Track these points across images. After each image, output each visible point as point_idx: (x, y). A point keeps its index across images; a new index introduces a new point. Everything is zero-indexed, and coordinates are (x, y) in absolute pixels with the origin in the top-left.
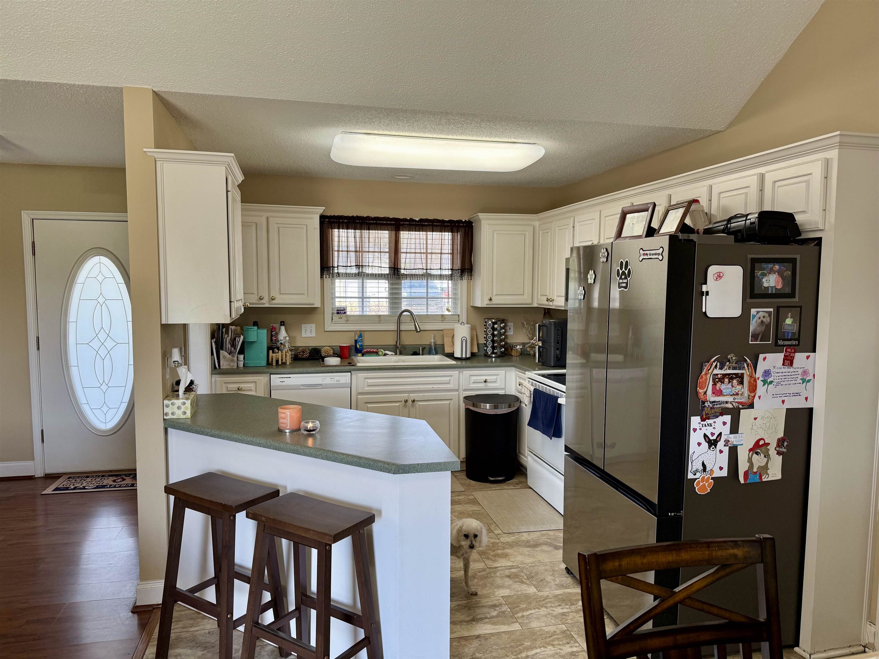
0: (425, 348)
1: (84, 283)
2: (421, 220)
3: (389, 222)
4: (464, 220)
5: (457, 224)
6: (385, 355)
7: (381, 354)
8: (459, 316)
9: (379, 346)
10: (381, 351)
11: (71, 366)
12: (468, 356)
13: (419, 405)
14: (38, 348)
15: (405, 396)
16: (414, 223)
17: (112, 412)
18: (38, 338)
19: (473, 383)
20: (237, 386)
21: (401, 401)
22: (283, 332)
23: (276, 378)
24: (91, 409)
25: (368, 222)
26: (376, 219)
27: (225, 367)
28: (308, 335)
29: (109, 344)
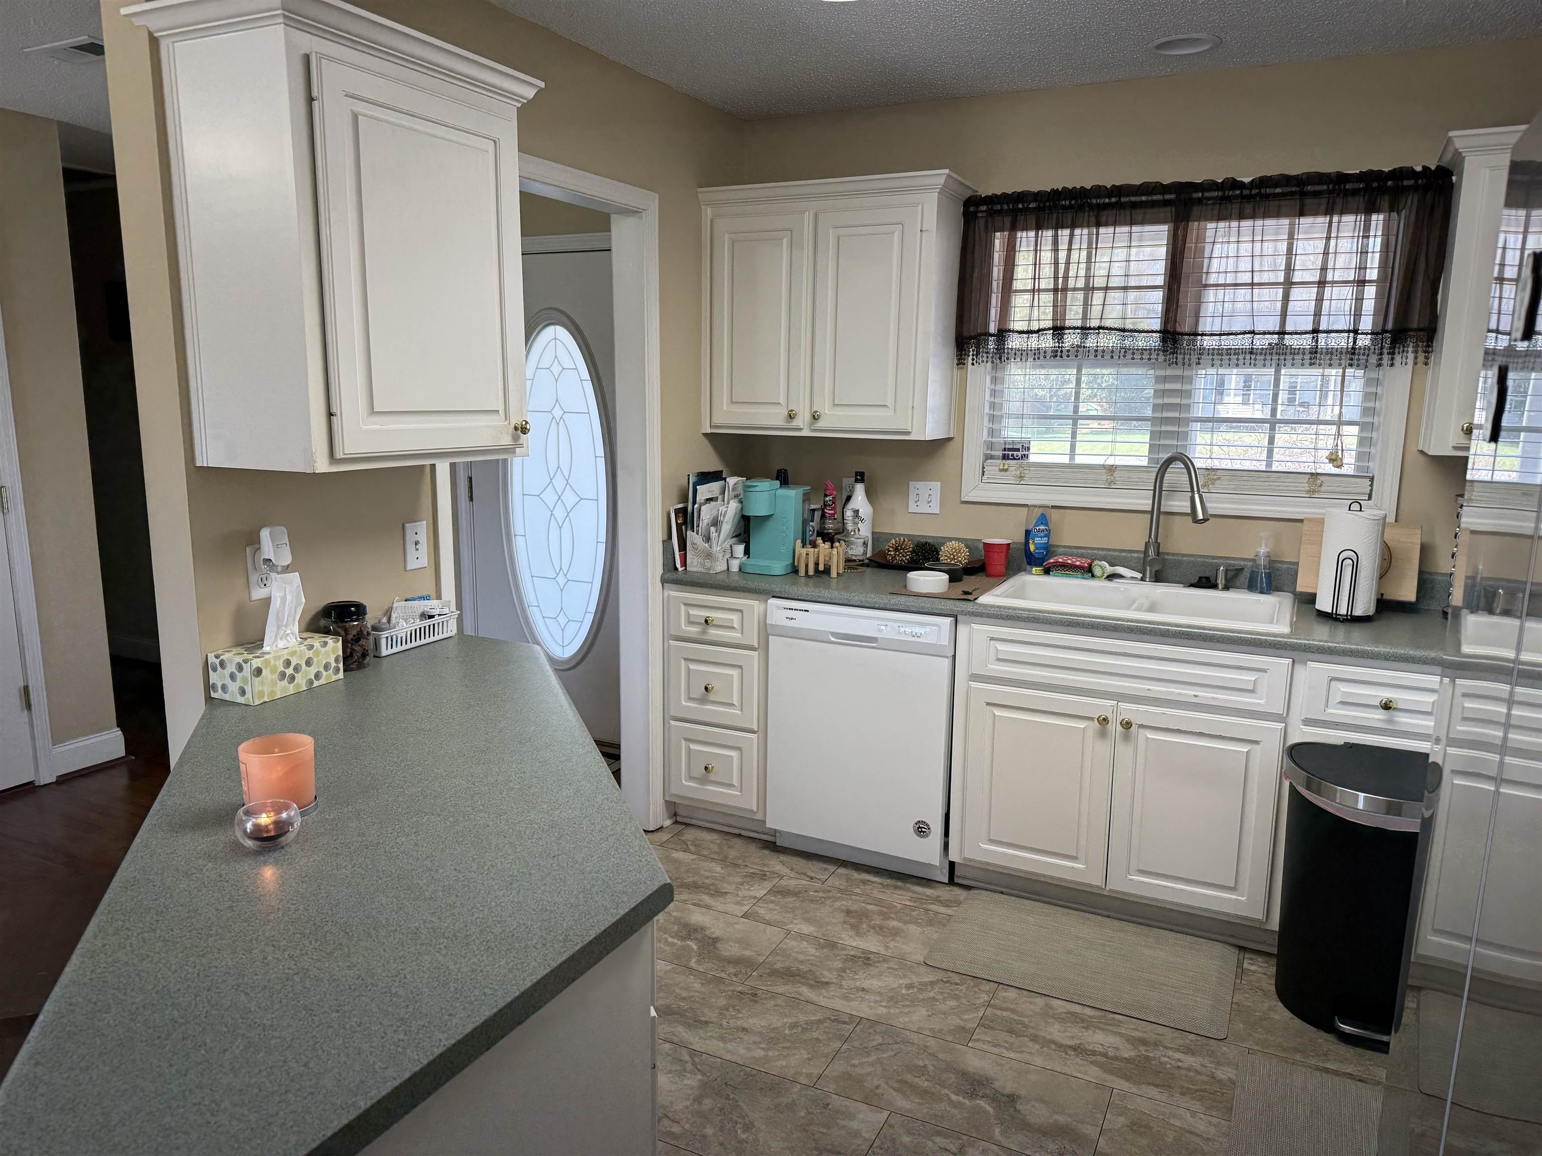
0: (1242, 569)
1: (532, 380)
2: (1262, 182)
3: (1155, 198)
4: (1419, 169)
5: (1390, 183)
6: (1111, 577)
7: (1098, 575)
8: (1372, 479)
9: (1100, 552)
10: (1102, 567)
11: (515, 535)
12: (1358, 612)
13: (1147, 738)
14: (471, 499)
15: (1105, 706)
16: (1238, 192)
17: (573, 627)
18: (470, 479)
19: (1342, 703)
20: (705, 613)
21: (1091, 719)
22: (860, 498)
23: (779, 608)
24: (544, 617)
25: (1094, 201)
26: (1118, 191)
27: (695, 569)
28: (923, 508)
29: (569, 499)
